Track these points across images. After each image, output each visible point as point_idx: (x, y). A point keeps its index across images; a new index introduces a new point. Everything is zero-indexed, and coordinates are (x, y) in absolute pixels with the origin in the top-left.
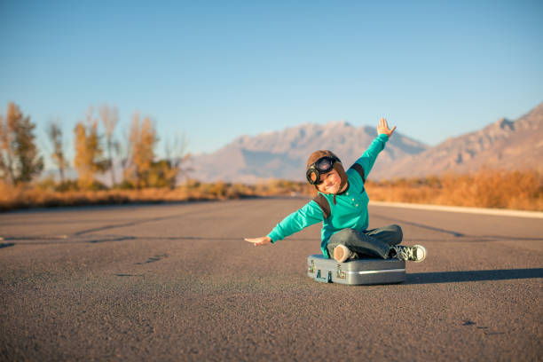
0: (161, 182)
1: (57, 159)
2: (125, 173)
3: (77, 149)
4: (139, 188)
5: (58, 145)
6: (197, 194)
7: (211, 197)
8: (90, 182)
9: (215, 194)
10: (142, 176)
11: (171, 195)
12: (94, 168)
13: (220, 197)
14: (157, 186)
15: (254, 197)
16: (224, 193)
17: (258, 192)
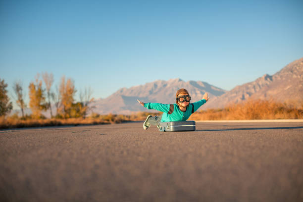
0: (78, 115)
1: (20, 104)
2: (58, 110)
3: (31, 98)
4: (66, 118)
5: (20, 96)
6: (98, 120)
7: (106, 122)
8: (39, 115)
9: (108, 120)
10: (67, 111)
11: (84, 121)
12: (41, 108)
13: (111, 122)
14: (76, 117)
15: (130, 121)
16: (113, 120)
17: (131, 119)
